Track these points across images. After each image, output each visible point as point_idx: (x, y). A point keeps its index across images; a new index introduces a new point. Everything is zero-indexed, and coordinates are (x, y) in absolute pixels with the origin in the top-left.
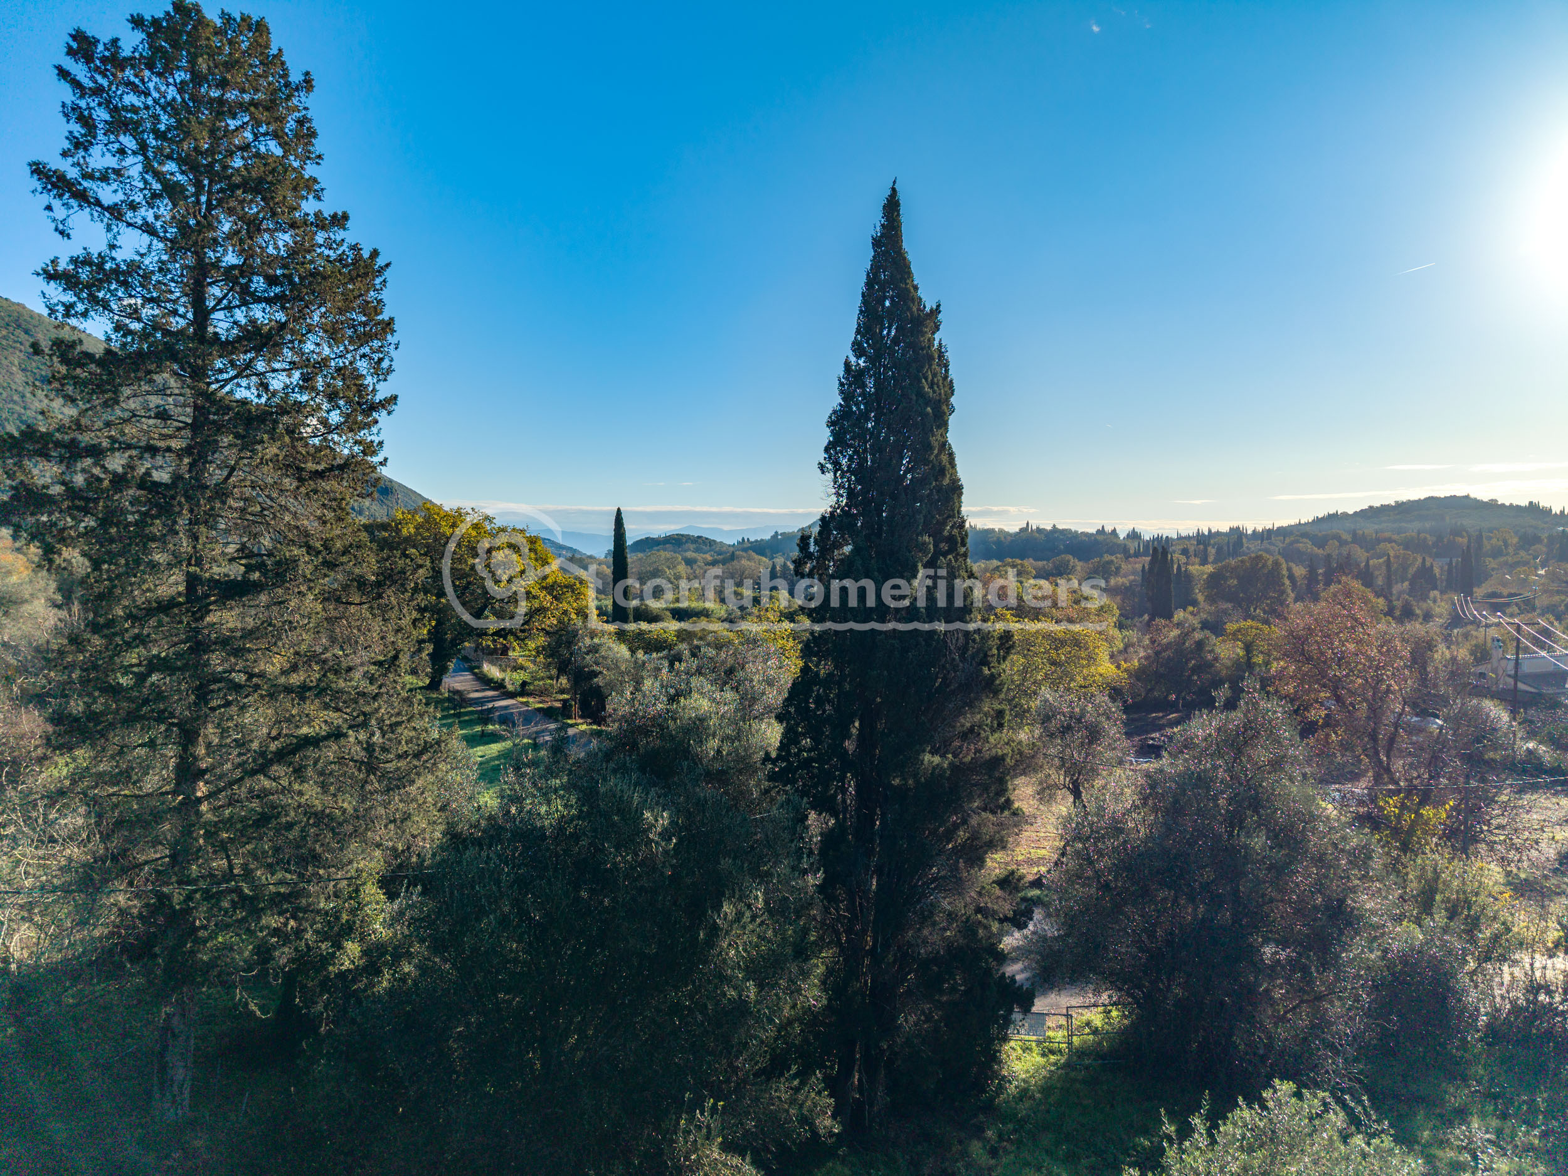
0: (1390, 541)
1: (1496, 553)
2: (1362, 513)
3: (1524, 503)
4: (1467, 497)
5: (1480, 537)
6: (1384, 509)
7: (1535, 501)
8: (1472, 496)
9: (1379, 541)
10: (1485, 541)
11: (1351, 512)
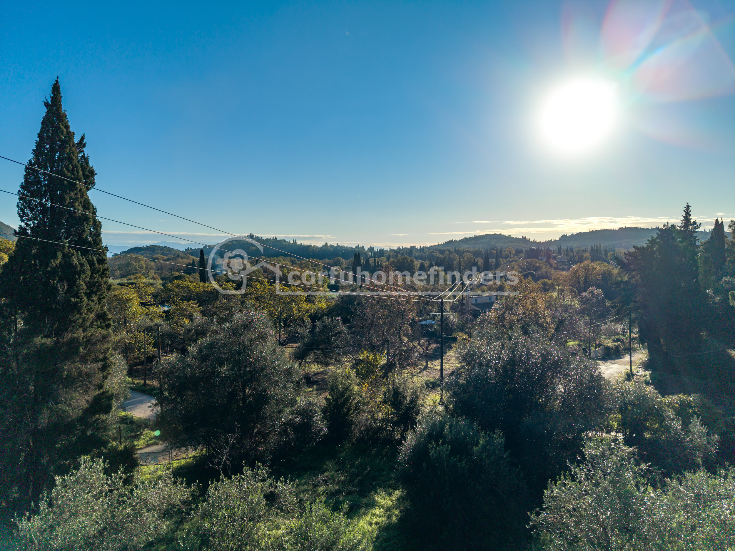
0: (468, 252)
1: (507, 257)
2: (462, 241)
3: (520, 237)
4: (500, 234)
5: (501, 250)
6: (470, 239)
7: (524, 236)
8: (502, 234)
9: (464, 252)
10: (503, 252)
11: (458, 240)
